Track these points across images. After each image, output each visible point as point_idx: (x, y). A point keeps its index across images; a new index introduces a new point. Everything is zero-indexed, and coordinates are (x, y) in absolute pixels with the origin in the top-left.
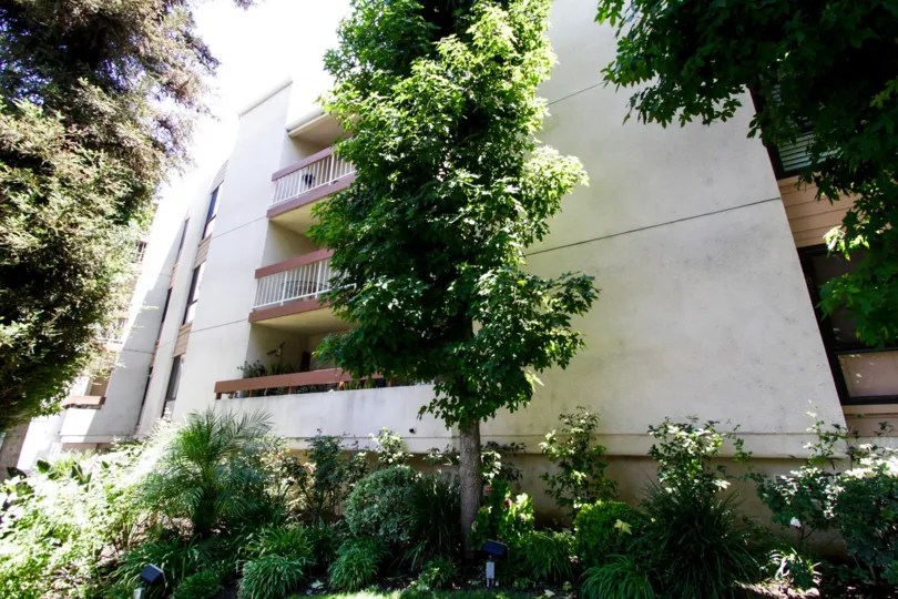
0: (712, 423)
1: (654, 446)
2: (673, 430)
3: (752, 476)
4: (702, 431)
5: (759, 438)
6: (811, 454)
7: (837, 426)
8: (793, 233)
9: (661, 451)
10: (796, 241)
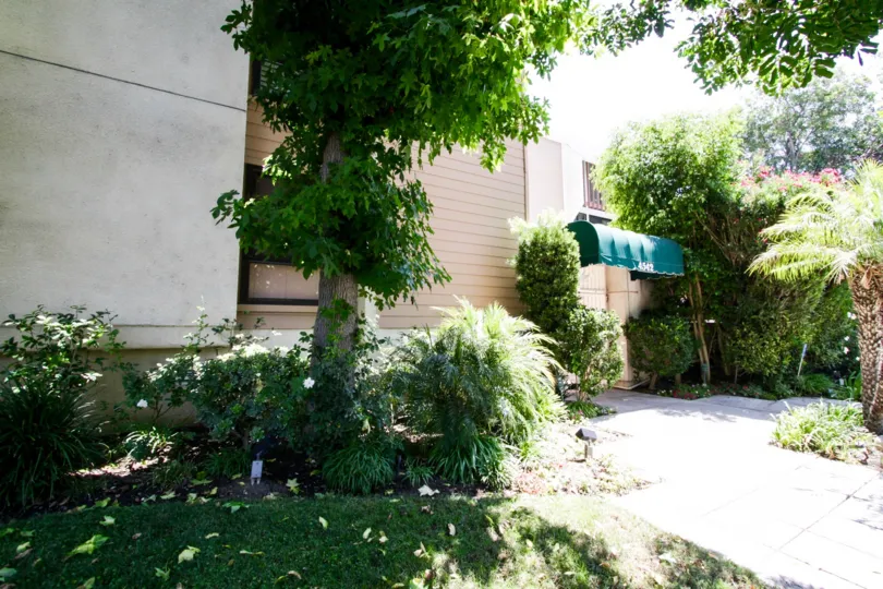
0: (100, 314)
1: (12, 340)
2: (43, 320)
3: (122, 366)
4: (84, 322)
5: (157, 330)
6: (188, 343)
7: (227, 320)
8: (247, 149)
9: (21, 345)
10: (247, 156)
